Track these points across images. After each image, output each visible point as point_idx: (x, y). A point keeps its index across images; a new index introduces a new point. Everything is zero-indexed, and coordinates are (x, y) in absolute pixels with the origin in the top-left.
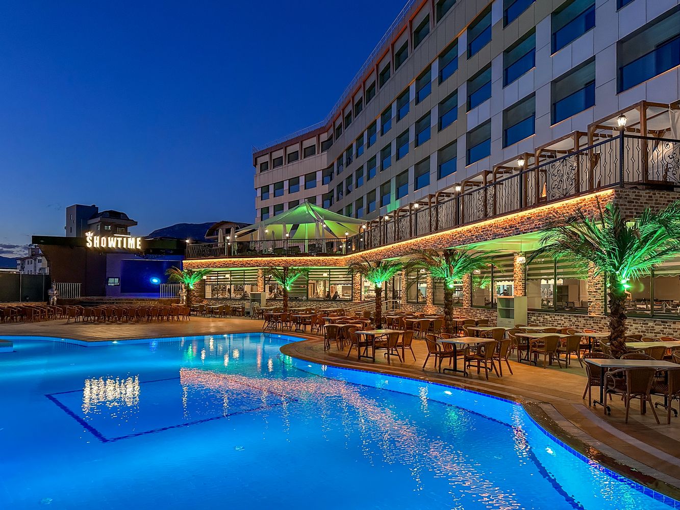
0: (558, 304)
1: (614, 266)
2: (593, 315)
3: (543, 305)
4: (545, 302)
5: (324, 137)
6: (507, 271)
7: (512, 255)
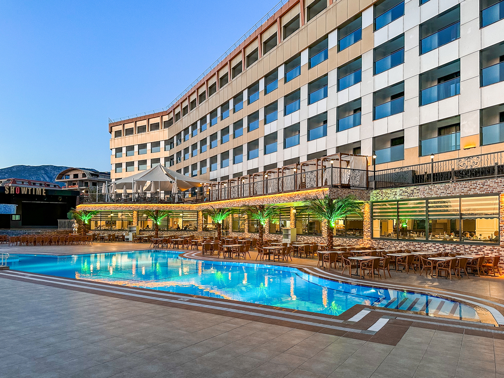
0: (310, 231)
1: (329, 217)
2: (324, 236)
3: (303, 232)
4: (304, 231)
5: (166, 118)
6: (287, 215)
7: (290, 208)
